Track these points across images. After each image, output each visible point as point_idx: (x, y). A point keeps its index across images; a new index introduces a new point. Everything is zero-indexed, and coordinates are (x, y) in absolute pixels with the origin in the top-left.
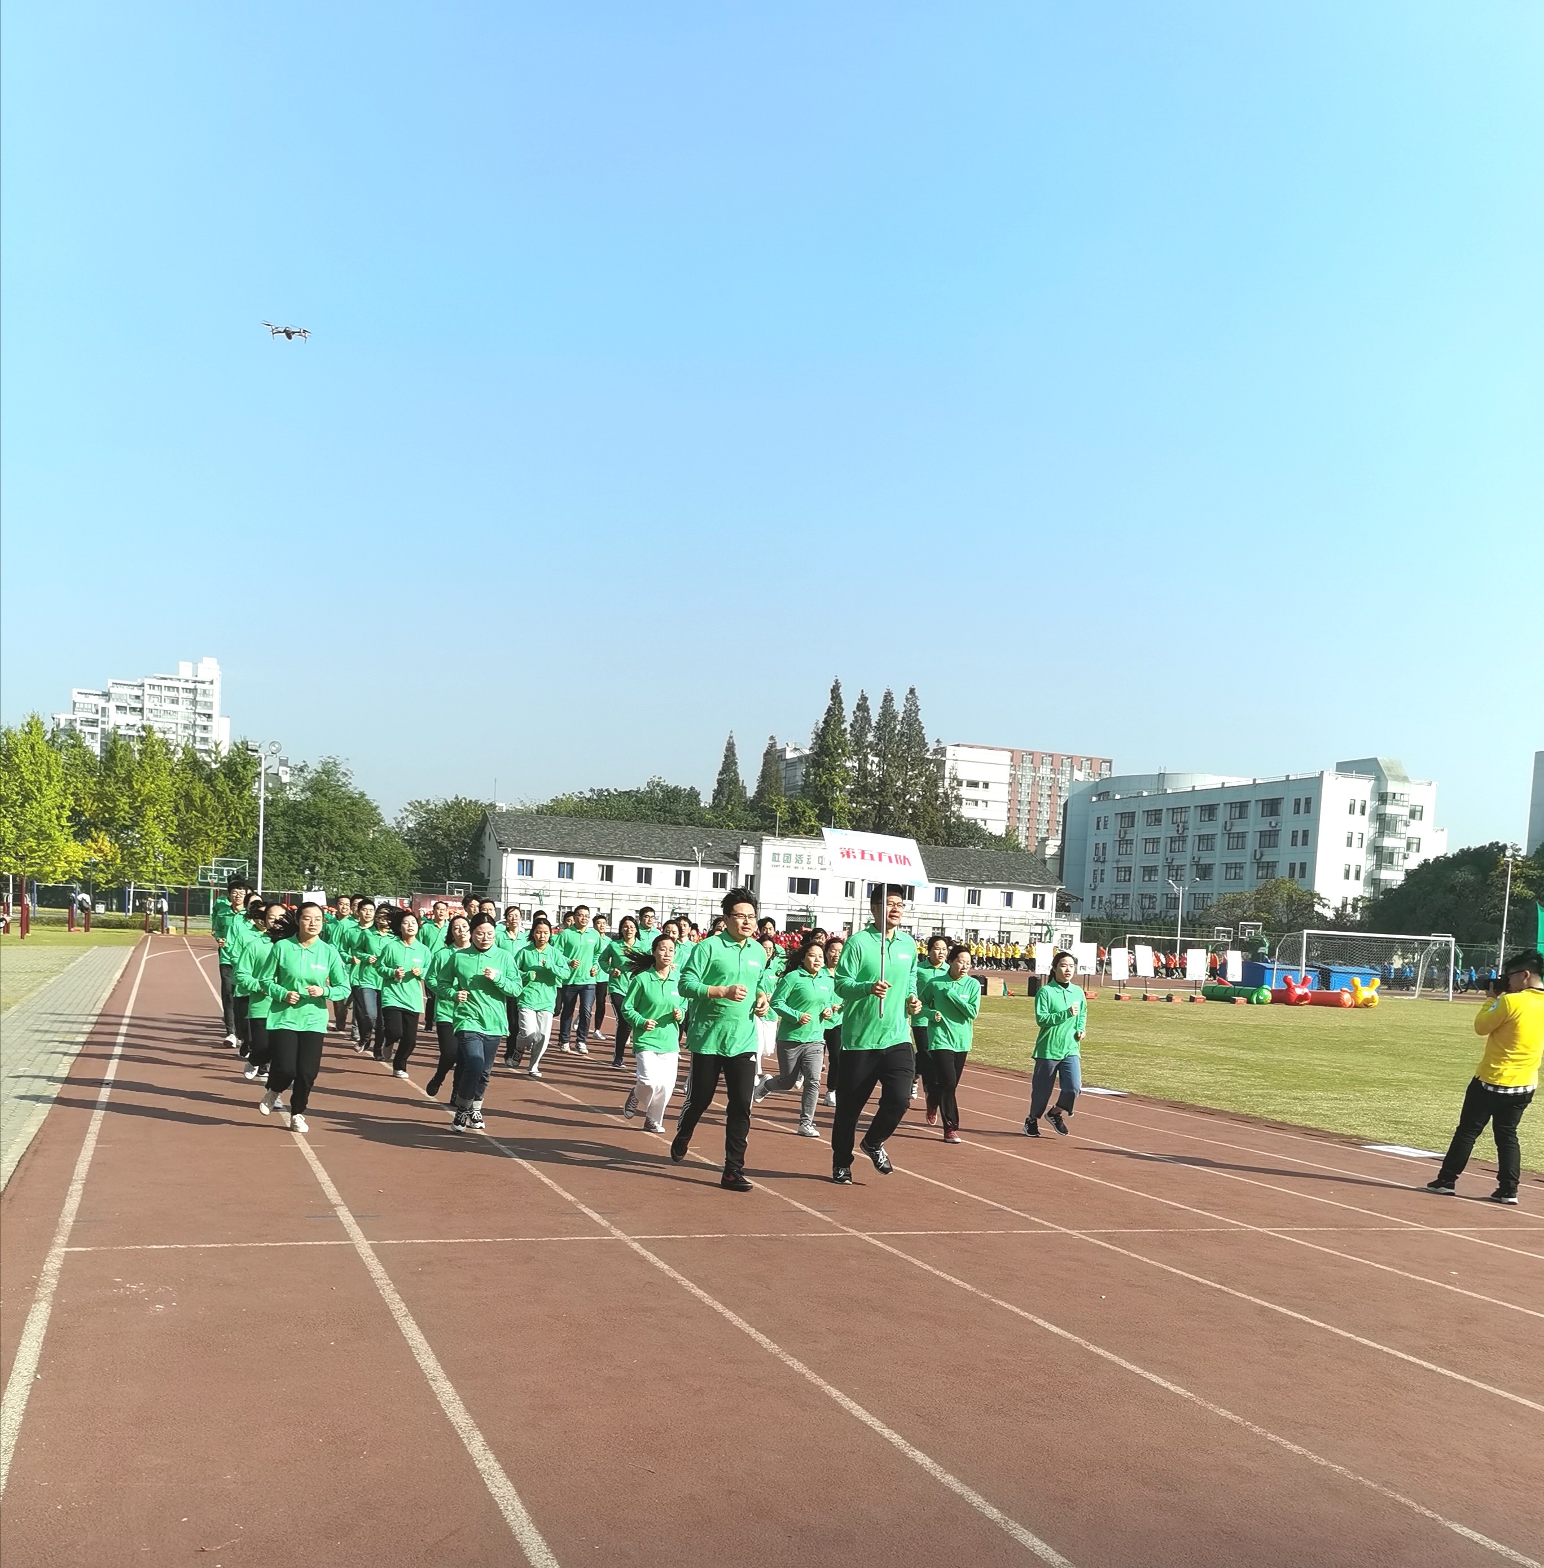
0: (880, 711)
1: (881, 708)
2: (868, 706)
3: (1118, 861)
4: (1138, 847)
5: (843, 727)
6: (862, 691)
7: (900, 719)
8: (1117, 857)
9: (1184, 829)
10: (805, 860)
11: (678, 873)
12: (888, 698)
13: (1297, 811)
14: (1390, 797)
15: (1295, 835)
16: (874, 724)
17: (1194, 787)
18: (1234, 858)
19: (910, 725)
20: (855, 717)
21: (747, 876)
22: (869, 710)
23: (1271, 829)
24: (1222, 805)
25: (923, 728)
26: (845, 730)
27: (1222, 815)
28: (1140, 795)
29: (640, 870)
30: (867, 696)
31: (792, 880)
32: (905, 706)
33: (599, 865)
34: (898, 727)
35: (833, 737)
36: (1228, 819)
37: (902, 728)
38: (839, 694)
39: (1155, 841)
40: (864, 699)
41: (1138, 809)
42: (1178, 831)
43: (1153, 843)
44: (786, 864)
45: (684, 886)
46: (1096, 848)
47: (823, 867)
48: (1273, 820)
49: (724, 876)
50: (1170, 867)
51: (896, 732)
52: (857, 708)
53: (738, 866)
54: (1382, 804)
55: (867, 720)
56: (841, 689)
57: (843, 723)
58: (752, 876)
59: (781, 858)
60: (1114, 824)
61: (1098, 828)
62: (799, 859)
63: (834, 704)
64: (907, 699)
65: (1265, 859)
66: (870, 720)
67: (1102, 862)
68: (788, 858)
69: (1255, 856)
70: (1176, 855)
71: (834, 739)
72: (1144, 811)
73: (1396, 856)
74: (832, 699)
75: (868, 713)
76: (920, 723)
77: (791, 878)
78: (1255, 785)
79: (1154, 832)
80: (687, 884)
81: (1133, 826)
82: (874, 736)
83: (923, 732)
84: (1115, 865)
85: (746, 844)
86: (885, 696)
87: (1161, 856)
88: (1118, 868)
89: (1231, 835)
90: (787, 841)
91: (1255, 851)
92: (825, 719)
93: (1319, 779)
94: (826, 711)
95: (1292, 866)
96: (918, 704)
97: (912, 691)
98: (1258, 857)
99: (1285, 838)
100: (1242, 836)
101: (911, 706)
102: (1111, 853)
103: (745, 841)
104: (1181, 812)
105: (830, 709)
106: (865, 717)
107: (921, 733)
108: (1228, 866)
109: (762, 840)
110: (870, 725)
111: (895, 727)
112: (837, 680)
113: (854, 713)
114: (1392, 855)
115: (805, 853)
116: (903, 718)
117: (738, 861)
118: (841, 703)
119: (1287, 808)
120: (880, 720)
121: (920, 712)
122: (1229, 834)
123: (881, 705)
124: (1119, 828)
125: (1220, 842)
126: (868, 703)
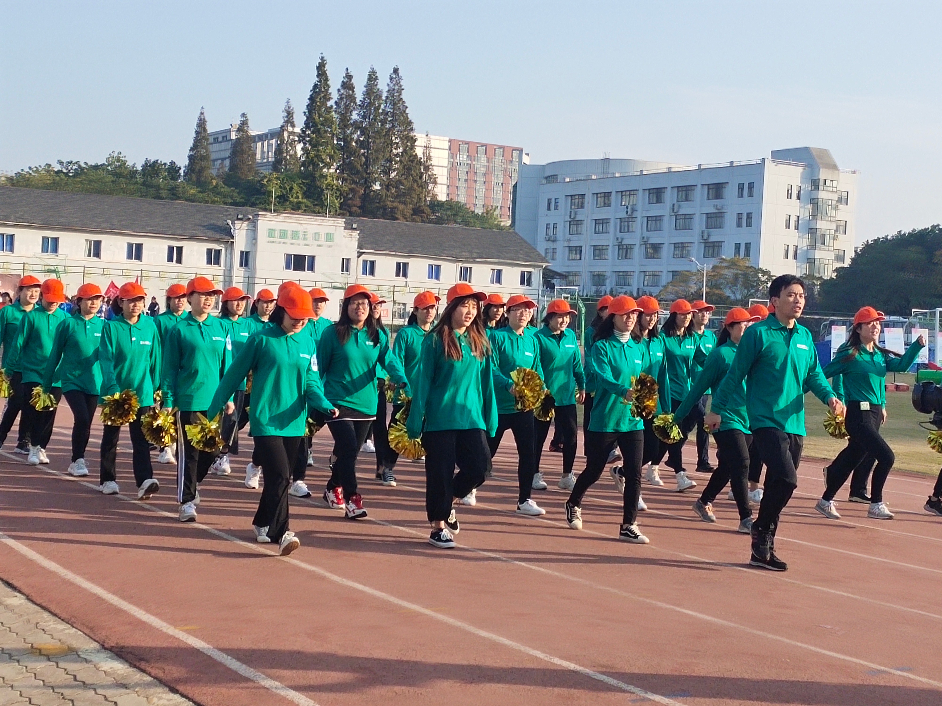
0: (365, 89)
1: (365, 86)
2: (353, 84)
3: (569, 241)
4: (588, 227)
5: (329, 104)
6: (347, 69)
7: (384, 98)
8: (568, 236)
9: (633, 210)
10: (301, 236)
11: (171, 249)
12: (372, 77)
13: (741, 195)
14: (822, 183)
15: (739, 217)
16: (359, 103)
17: (642, 171)
18: (682, 237)
19: (395, 104)
20: (341, 95)
21: (242, 253)
22: (354, 88)
23: (717, 211)
24: (669, 189)
25: (407, 107)
26: (331, 107)
27: (669, 197)
28: (588, 179)
29: (130, 246)
30: (351, 74)
31: (288, 256)
32: (388, 85)
33: (87, 240)
34: (382, 106)
35: (319, 114)
36: (675, 202)
37: (385, 107)
38: (325, 71)
39: (604, 222)
40: (349, 77)
41: (588, 190)
42: (627, 212)
43: (603, 224)
44: (283, 241)
45: (177, 262)
46: (547, 228)
47: (319, 243)
48: (717, 202)
49: (218, 252)
50: (620, 246)
51: (380, 111)
52: (342, 86)
53: (232, 242)
54: (815, 189)
55: (352, 98)
56: (326, 66)
57: (329, 99)
58: (247, 253)
59: (277, 234)
60: (564, 205)
61: (549, 209)
62: (295, 235)
63: (320, 81)
64: (391, 79)
65: (712, 239)
66: (355, 98)
67: (553, 241)
68: (283, 234)
69: (703, 236)
70: (625, 235)
71: (320, 116)
72: (593, 194)
73: (827, 237)
74: (318, 76)
75: (353, 91)
76: (404, 102)
77: (287, 255)
78: (700, 170)
79: (603, 213)
80: (179, 261)
81: (582, 207)
82: (358, 115)
83: (407, 112)
84: (566, 244)
85: (241, 219)
86: (370, 75)
87: (611, 236)
88: (569, 247)
89: (678, 217)
90: (283, 217)
91: (703, 232)
92: (311, 96)
93: (760, 166)
94: (311, 88)
95: (738, 247)
96: (401, 83)
97: (396, 71)
98: (705, 238)
99: (730, 220)
100: (689, 217)
101: (394, 85)
102: (562, 232)
103: (240, 216)
104: (630, 195)
105: (315, 86)
106: (349, 95)
107: (405, 111)
108: (676, 245)
109: (258, 215)
110: (355, 103)
111: (380, 105)
112: (323, 58)
113: (339, 90)
114: (824, 236)
115: (300, 228)
116: (387, 97)
117: (233, 237)
118: (327, 80)
119: (730, 192)
120: (364, 99)
121: (403, 92)
122: (676, 216)
123: (365, 83)
124: (569, 210)
125: (668, 223)
126: (353, 81)
